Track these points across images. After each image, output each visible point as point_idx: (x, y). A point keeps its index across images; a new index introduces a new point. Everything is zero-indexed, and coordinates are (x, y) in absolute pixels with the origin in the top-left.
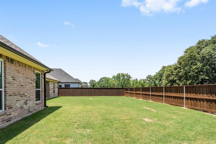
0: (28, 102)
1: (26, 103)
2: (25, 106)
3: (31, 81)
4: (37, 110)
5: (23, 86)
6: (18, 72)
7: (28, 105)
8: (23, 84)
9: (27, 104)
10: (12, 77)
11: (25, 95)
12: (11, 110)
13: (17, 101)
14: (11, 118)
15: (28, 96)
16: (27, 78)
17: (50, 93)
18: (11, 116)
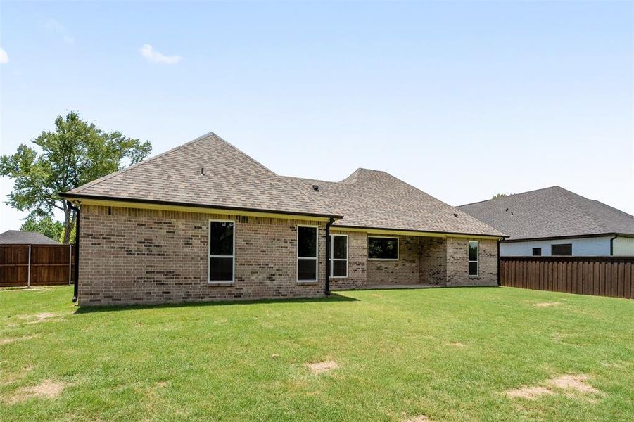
0: (276, 277)
1: (271, 278)
2: (268, 283)
3: (284, 245)
4: (300, 295)
5: (265, 252)
6: (256, 232)
7: (275, 282)
8: (265, 249)
9: (274, 280)
10: (245, 241)
11: (270, 265)
12: (242, 283)
13: (253, 273)
14: (242, 294)
15: (276, 267)
16: (274, 239)
17: (447, 272)
18: (242, 291)
